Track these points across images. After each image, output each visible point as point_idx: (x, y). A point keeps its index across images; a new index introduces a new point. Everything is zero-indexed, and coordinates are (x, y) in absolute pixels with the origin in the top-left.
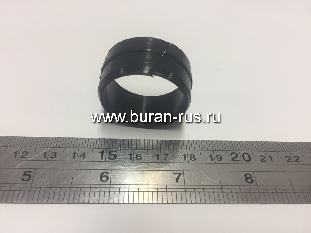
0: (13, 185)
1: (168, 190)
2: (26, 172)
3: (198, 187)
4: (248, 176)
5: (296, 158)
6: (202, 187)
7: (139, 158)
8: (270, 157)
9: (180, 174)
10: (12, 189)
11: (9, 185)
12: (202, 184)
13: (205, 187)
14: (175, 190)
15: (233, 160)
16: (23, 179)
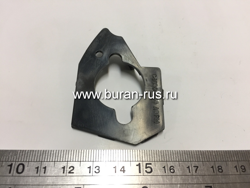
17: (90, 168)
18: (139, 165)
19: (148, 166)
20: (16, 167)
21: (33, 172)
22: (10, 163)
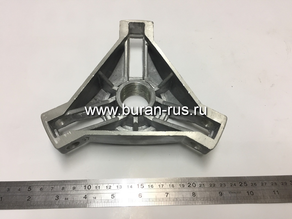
0: (109, 200)
1: (164, 200)
2: (112, 195)
3: (175, 199)
4: (194, 193)
5: (214, 185)
6: (176, 199)
7: (152, 187)
8: (204, 184)
9: (168, 193)
10: (109, 202)
11: (107, 200)
12: (176, 197)
13: (177, 199)
14: (166, 200)
15: (188, 186)
16: (112, 198)
17: (117, 186)
18: (138, 185)
19: (142, 185)
20: (87, 187)
21: (95, 189)
22: (85, 185)
